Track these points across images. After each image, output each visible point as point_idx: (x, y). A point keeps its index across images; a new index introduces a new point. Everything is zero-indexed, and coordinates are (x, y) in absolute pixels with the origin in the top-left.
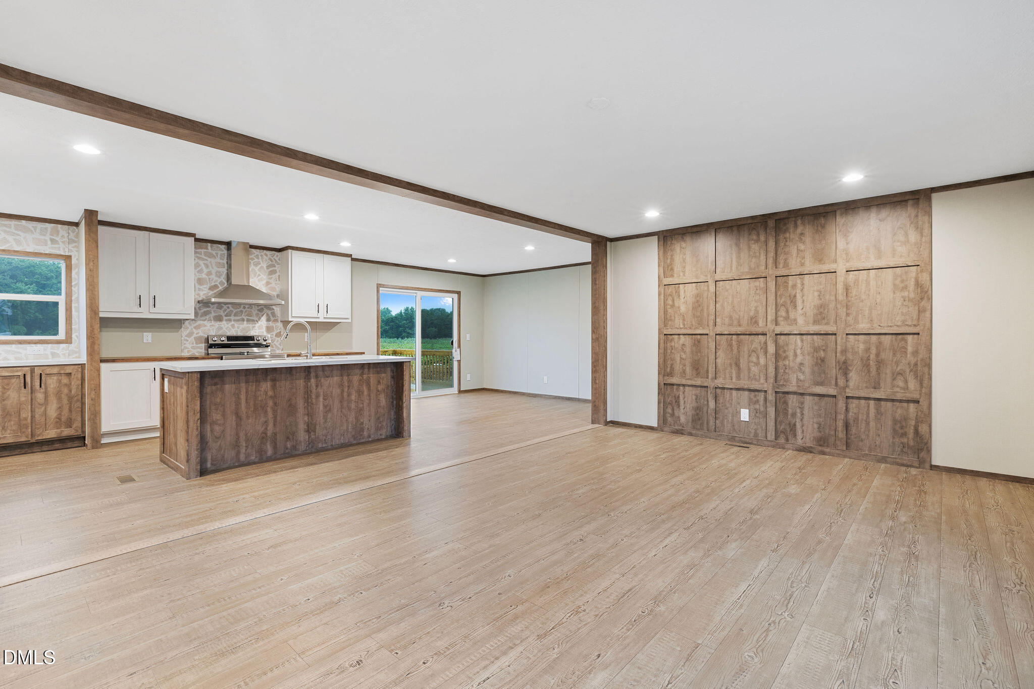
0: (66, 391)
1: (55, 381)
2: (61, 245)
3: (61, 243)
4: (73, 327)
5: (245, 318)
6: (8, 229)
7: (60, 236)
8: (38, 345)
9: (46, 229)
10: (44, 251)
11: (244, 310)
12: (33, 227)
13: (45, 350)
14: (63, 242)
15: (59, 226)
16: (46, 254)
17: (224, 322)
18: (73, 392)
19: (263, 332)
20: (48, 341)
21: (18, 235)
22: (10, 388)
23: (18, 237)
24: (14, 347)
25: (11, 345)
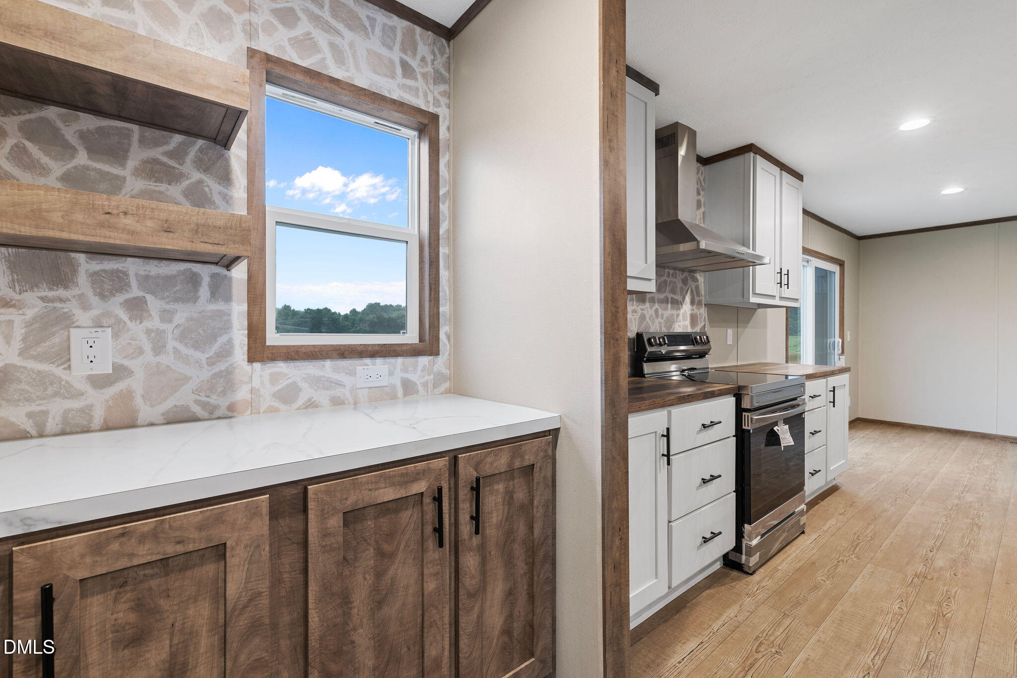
0: (521, 529)
1: (500, 499)
2: (420, 83)
3: (419, 77)
4: (441, 309)
5: (670, 296)
6: (317, 11)
7: (419, 57)
8: (379, 361)
9: (393, 29)
10: (389, 92)
11: (668, 280)
12: (368, 17)
13: (391, 374)
14: (424, 75)
15: (418, 30)
16: (394, 102)
17: (648, 304)
18: (537, 531)
19: (687, 327)
20: (398, 349)
21: (338, 32)
22: (398, 548)
23: (337, 40)
24: (327, 368)
25: (321, 362)
